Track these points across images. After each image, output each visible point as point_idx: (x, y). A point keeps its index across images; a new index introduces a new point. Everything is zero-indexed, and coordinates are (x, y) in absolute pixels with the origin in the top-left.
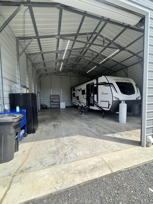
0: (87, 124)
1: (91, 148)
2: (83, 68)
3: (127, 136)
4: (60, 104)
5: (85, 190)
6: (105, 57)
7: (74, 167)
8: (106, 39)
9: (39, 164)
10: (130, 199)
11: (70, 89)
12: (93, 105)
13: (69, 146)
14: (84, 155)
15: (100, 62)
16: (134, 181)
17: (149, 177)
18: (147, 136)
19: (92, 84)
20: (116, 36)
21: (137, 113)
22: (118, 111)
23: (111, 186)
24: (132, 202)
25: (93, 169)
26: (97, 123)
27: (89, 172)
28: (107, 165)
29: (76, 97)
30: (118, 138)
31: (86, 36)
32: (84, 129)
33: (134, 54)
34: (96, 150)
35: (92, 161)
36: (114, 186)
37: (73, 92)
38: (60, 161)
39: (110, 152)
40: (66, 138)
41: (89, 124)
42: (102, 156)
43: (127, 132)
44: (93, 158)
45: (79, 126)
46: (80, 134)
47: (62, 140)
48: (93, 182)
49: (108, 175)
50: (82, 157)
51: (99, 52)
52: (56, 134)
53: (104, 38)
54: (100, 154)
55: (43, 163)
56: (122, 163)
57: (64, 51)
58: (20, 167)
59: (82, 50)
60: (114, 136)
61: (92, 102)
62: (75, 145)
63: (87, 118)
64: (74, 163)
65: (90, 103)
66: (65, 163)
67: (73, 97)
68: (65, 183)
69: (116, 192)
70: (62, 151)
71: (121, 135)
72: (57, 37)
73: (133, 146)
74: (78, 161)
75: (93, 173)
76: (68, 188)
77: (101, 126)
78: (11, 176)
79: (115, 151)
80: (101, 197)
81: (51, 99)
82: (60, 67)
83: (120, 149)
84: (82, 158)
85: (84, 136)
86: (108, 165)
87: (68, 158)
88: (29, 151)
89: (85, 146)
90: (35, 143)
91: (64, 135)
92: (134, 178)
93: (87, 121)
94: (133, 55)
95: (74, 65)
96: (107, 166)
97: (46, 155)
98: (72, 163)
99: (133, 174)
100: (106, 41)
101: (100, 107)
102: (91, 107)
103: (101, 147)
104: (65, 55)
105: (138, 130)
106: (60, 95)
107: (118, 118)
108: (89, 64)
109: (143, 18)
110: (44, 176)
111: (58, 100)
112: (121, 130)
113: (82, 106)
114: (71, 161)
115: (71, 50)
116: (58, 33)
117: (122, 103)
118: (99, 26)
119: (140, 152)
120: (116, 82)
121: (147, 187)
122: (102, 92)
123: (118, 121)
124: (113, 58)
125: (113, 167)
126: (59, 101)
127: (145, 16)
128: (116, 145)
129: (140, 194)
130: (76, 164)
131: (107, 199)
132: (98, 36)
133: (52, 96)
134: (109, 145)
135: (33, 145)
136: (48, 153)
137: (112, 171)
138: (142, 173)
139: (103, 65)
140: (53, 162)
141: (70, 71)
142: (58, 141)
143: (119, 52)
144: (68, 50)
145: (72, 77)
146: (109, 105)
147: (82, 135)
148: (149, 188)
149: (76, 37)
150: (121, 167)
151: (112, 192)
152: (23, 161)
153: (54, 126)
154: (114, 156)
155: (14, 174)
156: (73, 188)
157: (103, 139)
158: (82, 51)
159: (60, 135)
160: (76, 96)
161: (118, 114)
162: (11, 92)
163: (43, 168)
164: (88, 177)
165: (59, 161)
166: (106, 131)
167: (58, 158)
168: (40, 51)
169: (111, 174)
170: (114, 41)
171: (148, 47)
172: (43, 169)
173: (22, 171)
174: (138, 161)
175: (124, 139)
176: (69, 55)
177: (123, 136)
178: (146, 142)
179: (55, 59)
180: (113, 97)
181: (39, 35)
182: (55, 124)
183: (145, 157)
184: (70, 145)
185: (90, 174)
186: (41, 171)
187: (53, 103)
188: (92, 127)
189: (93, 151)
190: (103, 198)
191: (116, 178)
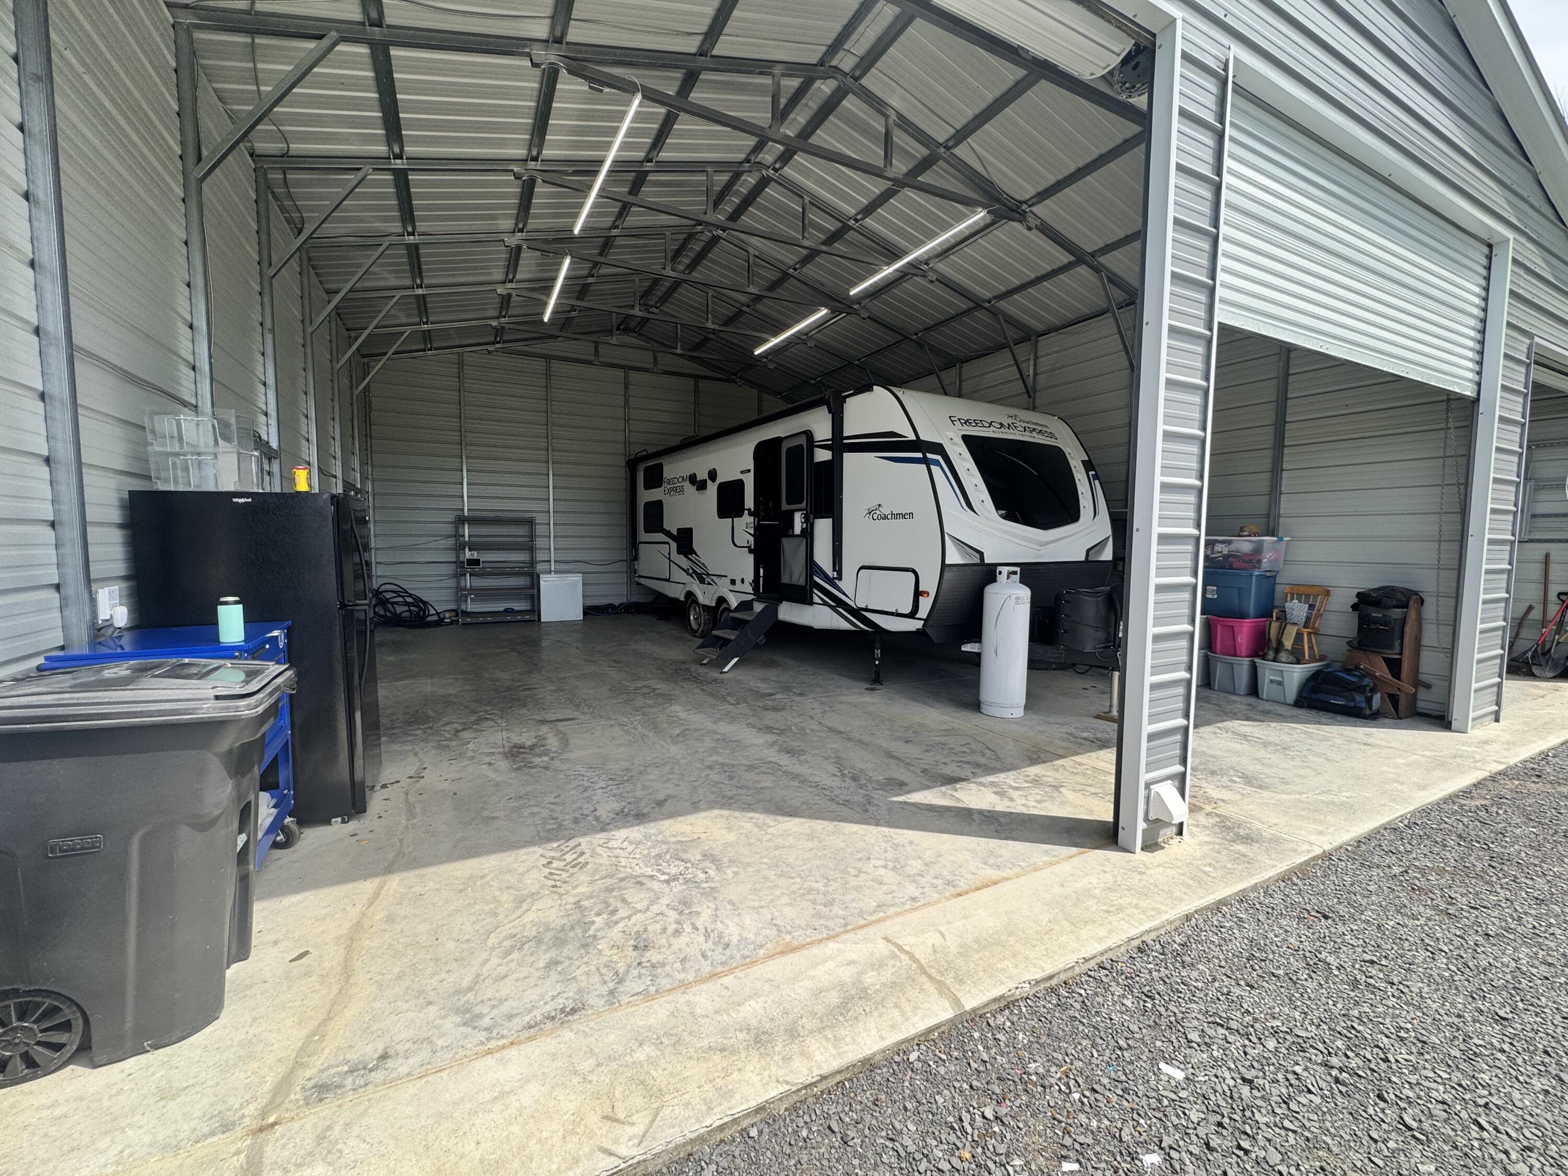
0: (769, 729)
1: (815, 885)
2: (729, 312)
3: (1036, 793)
4: (535, 585)
5: (804, 1133)
6: (894, 254)
7: (717, 1012)
8: (905, 124)
9: (448, 1024)
10: (1066, 1132)
11: (622, 472)
12: (802, 596)
13: (656, 885)
14: (774, 932)
15: (855, 284)
16: (1084, 1042)
17: (1162, 1010)
18: (1148, 786)
19: (802, 441)
20: (970, 114)
21: (1088, 649)
22: (976, 635)
23: (957, 1085)
24: (1077, 1146)
25: (845, 1005)
26: (834, 721)
27: (820, 1030)
28: (925, 973)
29: (668, 534)
30: (981, 812)
31: (767, 81)
32: (750, 768)
33: (1080, 257)
34: (848, 898)
35: (830, 965)
36: (975, 1083)
37: (646, 496)
38: (611, 985)
39: (936, 896)
40: (622, 834)
41: (782, 732)
42: (890, 927)
43: (1034, 770)
44: (831, 945)
45: (713, 751)
46: (726, 801)
47: (599, 850)
48: (851, 1080)
49: (937, 1027)
50: (761, 946)
51: (852, 211)
52: (545, 813)
53: (893, 116)
54: (873, 918)
55: (479, 1016)
56: (1015, 956)
57: (590, 168)
58: (298, 1065)
59: (724, 178)
60: (958, 800)
61: (794, 573)
62: (702, 876)
63: (763, 687)
64: (713, 986)
65: (785, 579)
66: (646, 996)
67: (643, 536)
68: (667, 1111)
69: (989, 1114)
70: (609, 925)
71: (1001, 794)
72: (539, 53)
73: (1074, 850)
74: (740, 974)
75: (843, 1032)
76: (692, 1142)
77: (866, 738)
78: (239, 1131)
79: (966, 888)
80: (903, 1154)
81: (460, 547)
82: (548, 290)
83: (994, 874)
84: (761, 952)
85: (754, 810)
86: (933, 972)
87: (663, 965)
88: (349, 949)
89: (771, 874)
90: (381, 887)
91: (603, 813)
92: (1081, 1028)
93: (765, 709)
94: (1072, 258)
95: (656, 282)
96: (923, 979)
97: (495, 961)
98: (694, 989)
99: (1077, 1006)
100: (900, 138)
101: (857, 613)
102: (789, 613)
103: (882, 871)
104: (595, 205)
105: (1094, 754)
106: (539, 518)
107: (974, 684)
108: (774, 285)
109: (1144, 43)
110: (503, 1095)
111: (522, 557)
112: (998, 759)
113: (722, 600)
114: (691, 977)
115: (647, 173)
116: (553, 28)
117: (1002, 578)
118: (861, 28)
119: (1111, 880)
120: (965, 438)
121: (1154, 1062)
122: (873, 504)
123: (975, 705)
124: (941, 267)
125: (961, 982)
126: (532, 563)
127: (1154, 35)
128: (974, 851)
129: (1115, 1098)
130: (724, 992)
131: (941, 1155)
132: (851, 96)
133: (473, 521)
134: (928, 855)
135: (371, 903)
136: (507, 943)
137: (957, 1002)
138: (1124, 996)
139: (876, 306)
140: (560, 1002)
141: (625, 326)
142: (569, 857)
143: (987, 226)
144: (620, 166)
145: (634, 376)
146: (918, 593)
147: (743, 809)
148: (1162, 1065)
149: (690, 80)
150: (1010, 977)
151: (966, 1117)
152: (313, 1025)
153: (516, 753)
154: (965, 918)
155: (264, 1114)
156: (726, 1135)
157: (889, 825)
158: (728, 188)
159: (576, 821)
160: (672, 523)
161: (975, 661)
162: (149, 478)
163: (492, 1044)
164: (818, 1057)
165: (604, 990)
166: (901, 774)
167: (588, 974)
168: (381, 149)
169: (951, 1020)
170: (956, 151)
171: (1170, 234)
172: (489, 1052)
173: (322, 1090)
174: (1102, 933)
175: (1019, 814)
176: (625, 208)
177: (1011, 800)
178: (1146, 819)
179: (509, 224)
180: (947, 539)
181: (389, 19)
182: (516, 739)
183: (1137, 906)
184: (667, 882)
185: (827, 1039)
186: (480, 1064)
187: (480, 582)
188: (802, 752)
189: (829, 904)
190: (918, 1156)
191: (983, 1039)
